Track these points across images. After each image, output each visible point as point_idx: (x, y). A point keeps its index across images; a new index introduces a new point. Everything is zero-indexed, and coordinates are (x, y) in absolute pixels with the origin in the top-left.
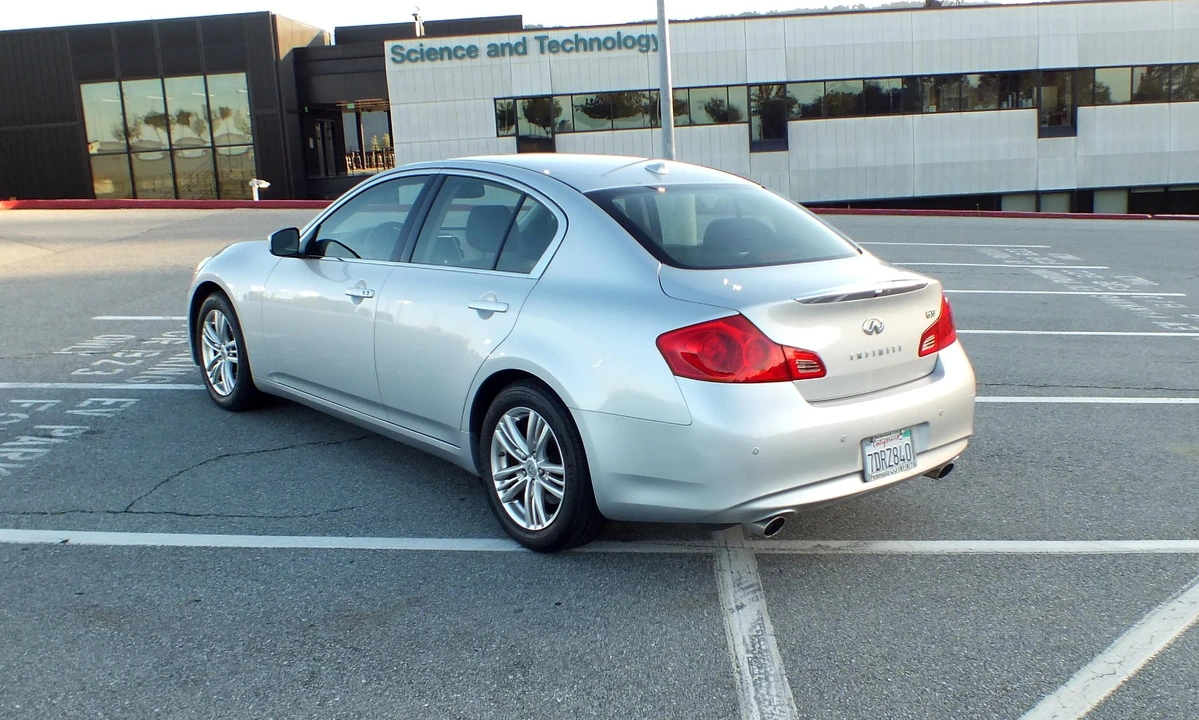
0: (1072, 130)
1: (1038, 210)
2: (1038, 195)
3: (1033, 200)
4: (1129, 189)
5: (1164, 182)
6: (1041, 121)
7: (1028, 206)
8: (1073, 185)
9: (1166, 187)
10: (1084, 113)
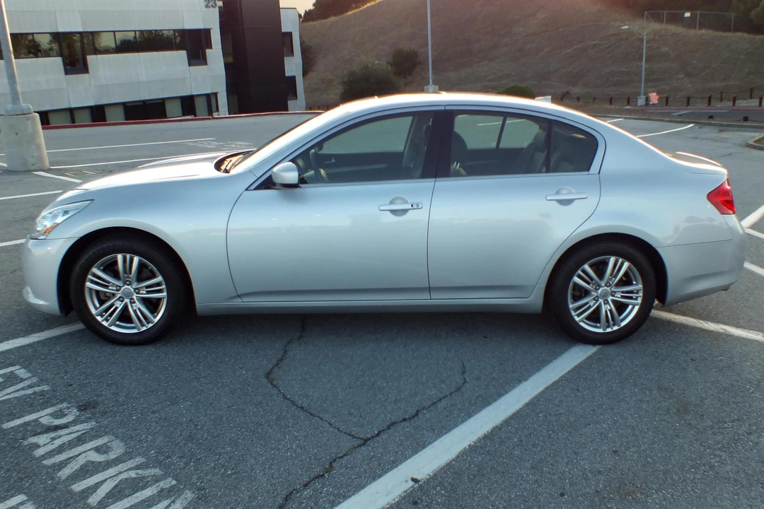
0: (85, 69)
1: (73, 121)
2: (71, 111)
3: (68, 115)
4: (124, 104)
5: (143, 99)
6: (65, 64)
7: (65, 119)
8: (91, 103)
9: (144, 102)
10: (91, 59)
